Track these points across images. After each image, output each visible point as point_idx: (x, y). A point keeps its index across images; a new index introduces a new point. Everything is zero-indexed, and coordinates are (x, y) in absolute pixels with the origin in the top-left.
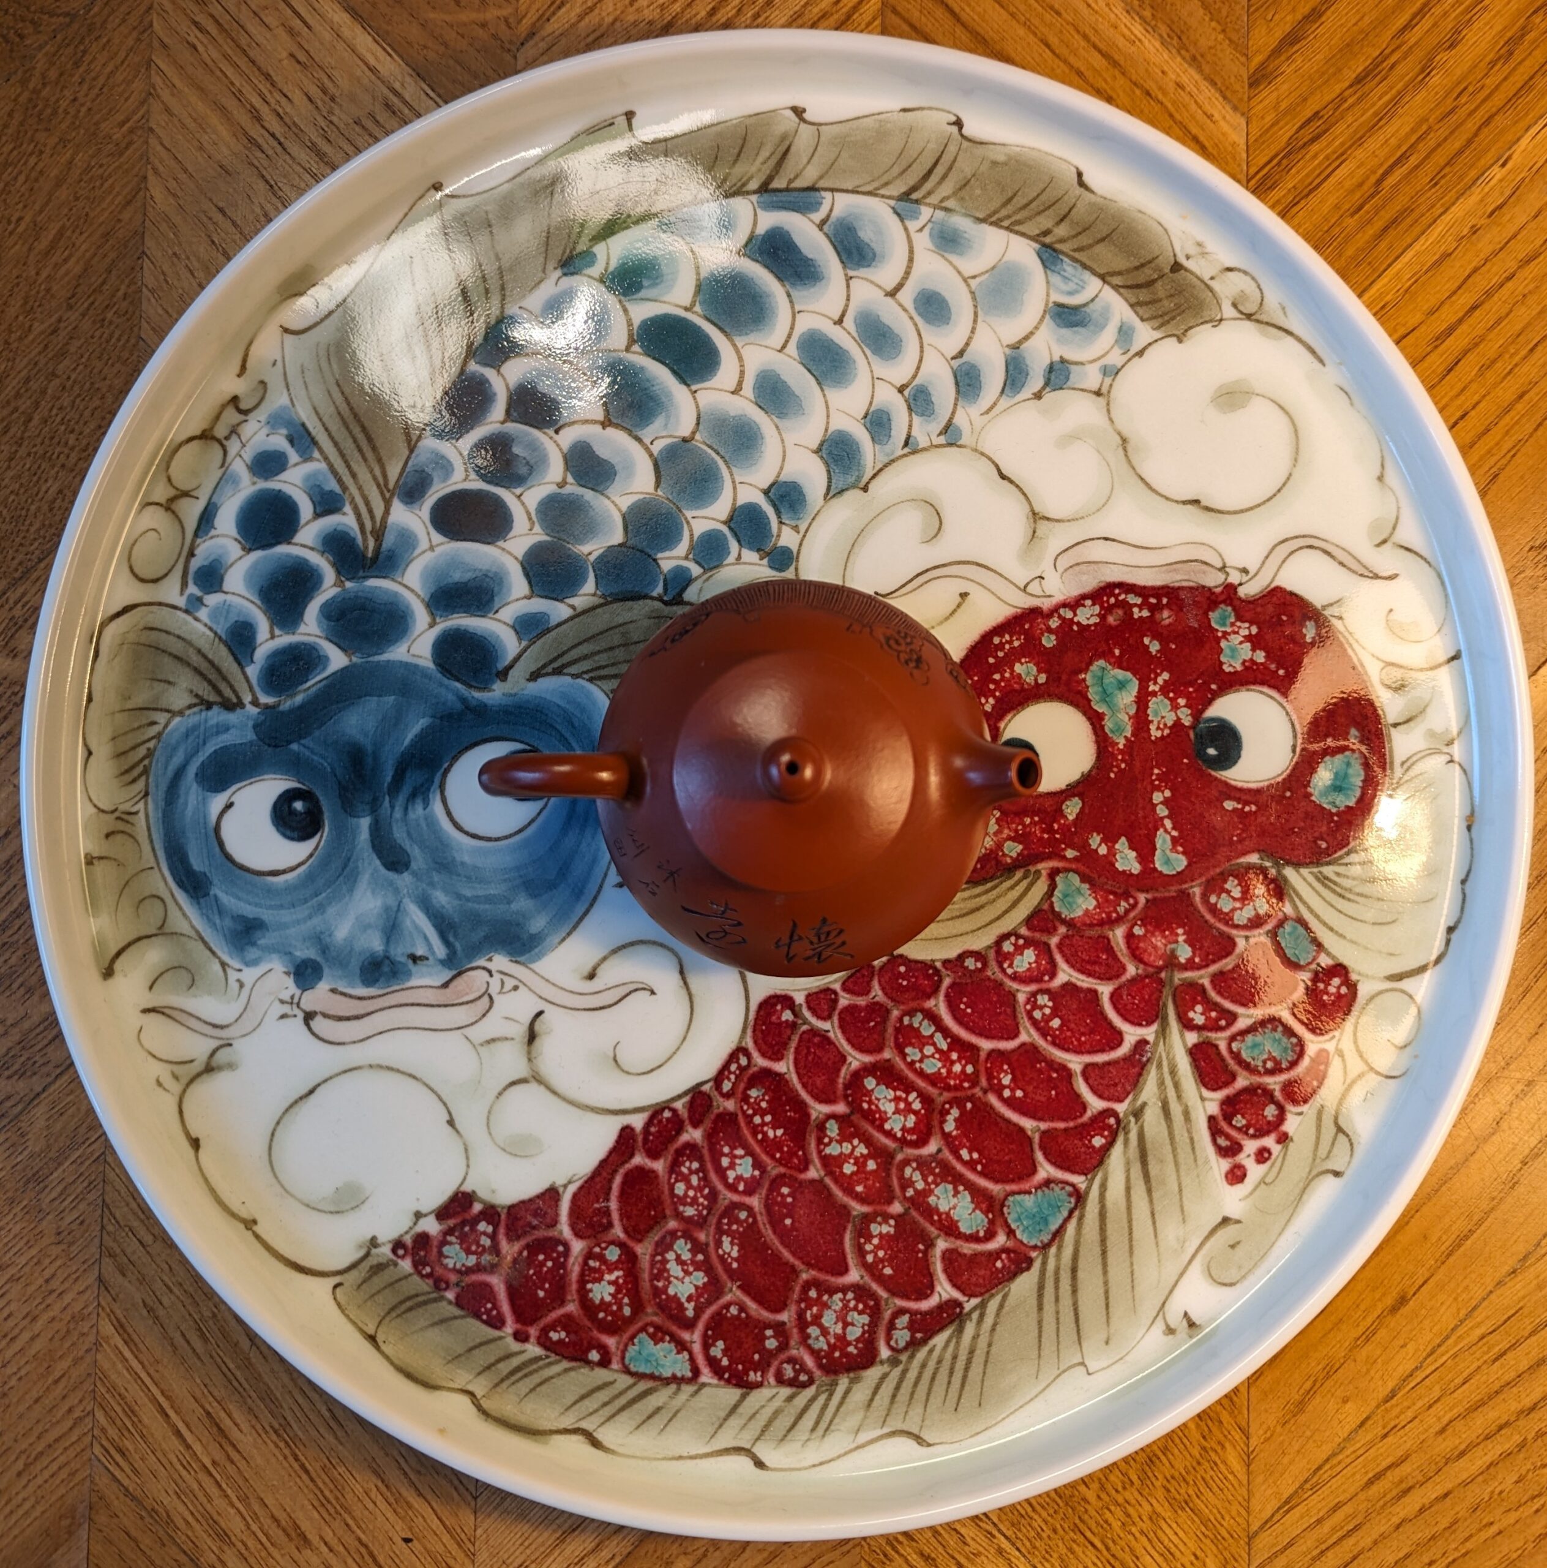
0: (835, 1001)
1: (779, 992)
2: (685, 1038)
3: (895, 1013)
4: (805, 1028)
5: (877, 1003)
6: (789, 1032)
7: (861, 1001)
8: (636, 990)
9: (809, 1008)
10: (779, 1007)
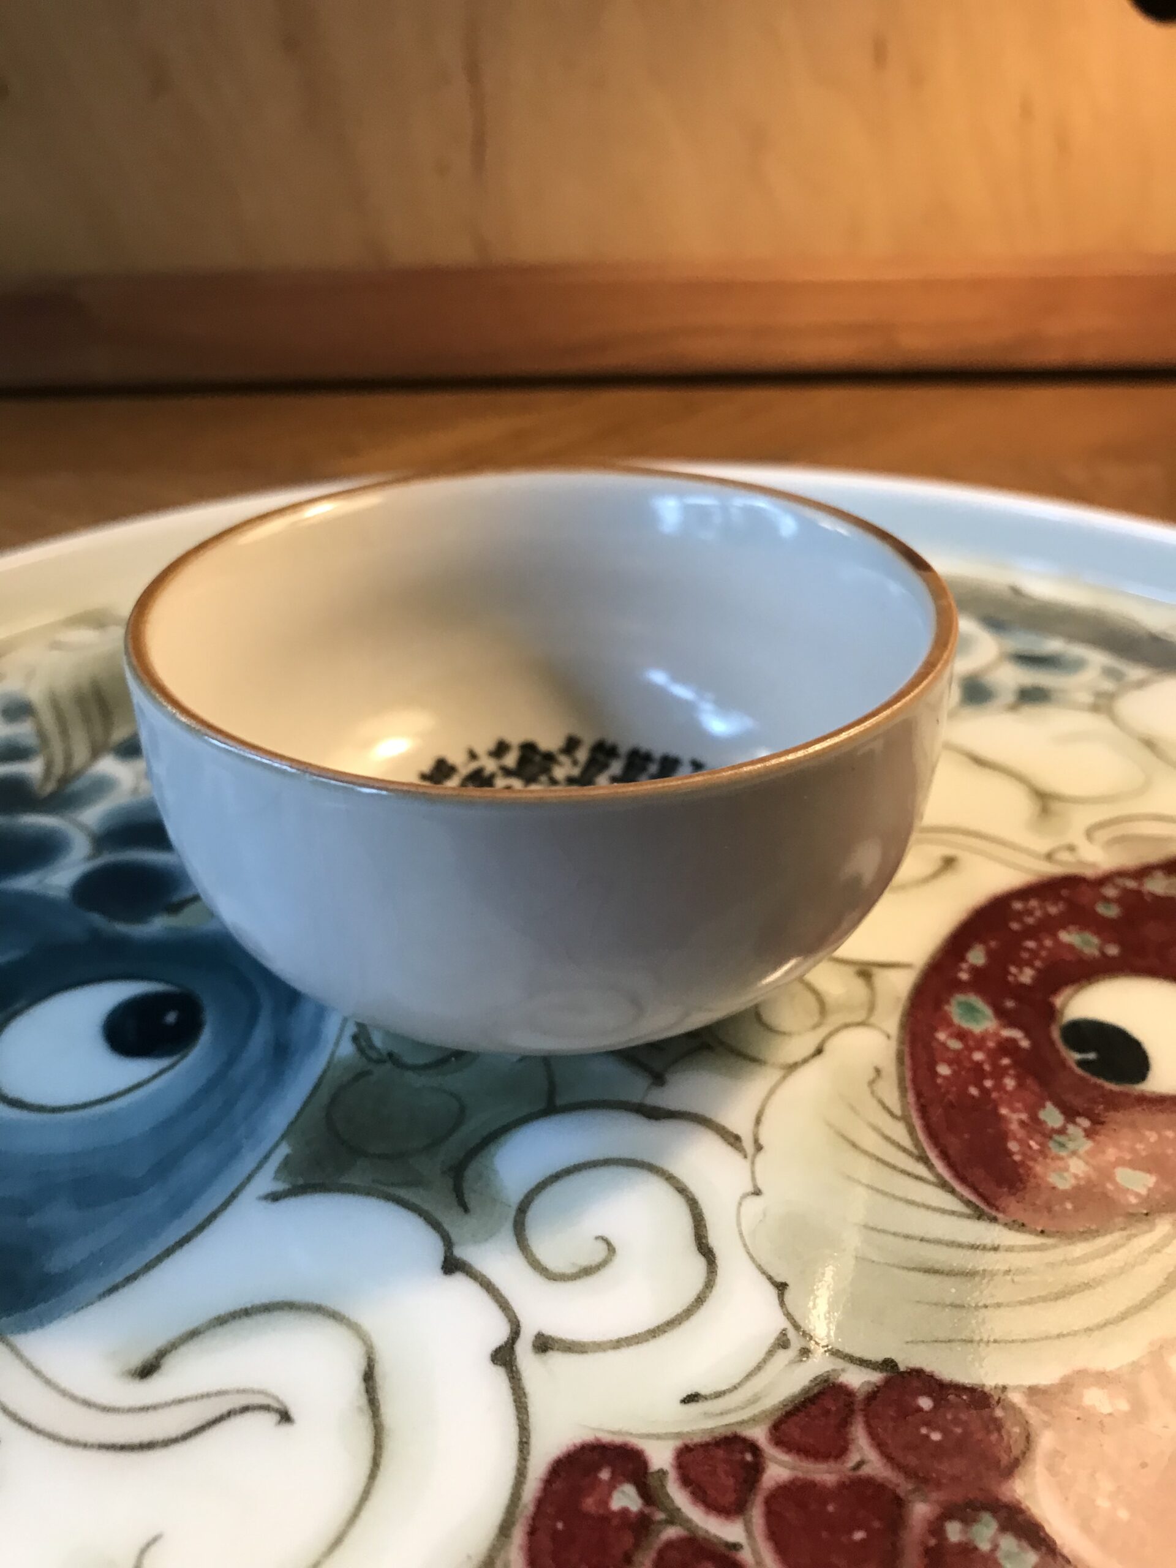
0: (756, 1469)
1: (606, 1438)
2: (338, 1541)
3: (921, 1511)
4: (672, 1533)
5: (869, 1481)
6: (628, 1539)
7: (825, 1474)
8: (245, 1409)
9: (686, 1481)
10: (605, 1475)
